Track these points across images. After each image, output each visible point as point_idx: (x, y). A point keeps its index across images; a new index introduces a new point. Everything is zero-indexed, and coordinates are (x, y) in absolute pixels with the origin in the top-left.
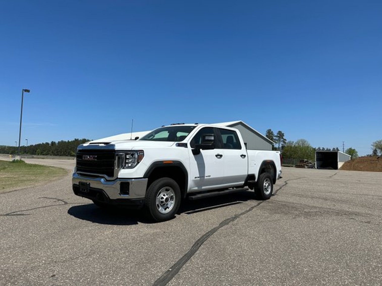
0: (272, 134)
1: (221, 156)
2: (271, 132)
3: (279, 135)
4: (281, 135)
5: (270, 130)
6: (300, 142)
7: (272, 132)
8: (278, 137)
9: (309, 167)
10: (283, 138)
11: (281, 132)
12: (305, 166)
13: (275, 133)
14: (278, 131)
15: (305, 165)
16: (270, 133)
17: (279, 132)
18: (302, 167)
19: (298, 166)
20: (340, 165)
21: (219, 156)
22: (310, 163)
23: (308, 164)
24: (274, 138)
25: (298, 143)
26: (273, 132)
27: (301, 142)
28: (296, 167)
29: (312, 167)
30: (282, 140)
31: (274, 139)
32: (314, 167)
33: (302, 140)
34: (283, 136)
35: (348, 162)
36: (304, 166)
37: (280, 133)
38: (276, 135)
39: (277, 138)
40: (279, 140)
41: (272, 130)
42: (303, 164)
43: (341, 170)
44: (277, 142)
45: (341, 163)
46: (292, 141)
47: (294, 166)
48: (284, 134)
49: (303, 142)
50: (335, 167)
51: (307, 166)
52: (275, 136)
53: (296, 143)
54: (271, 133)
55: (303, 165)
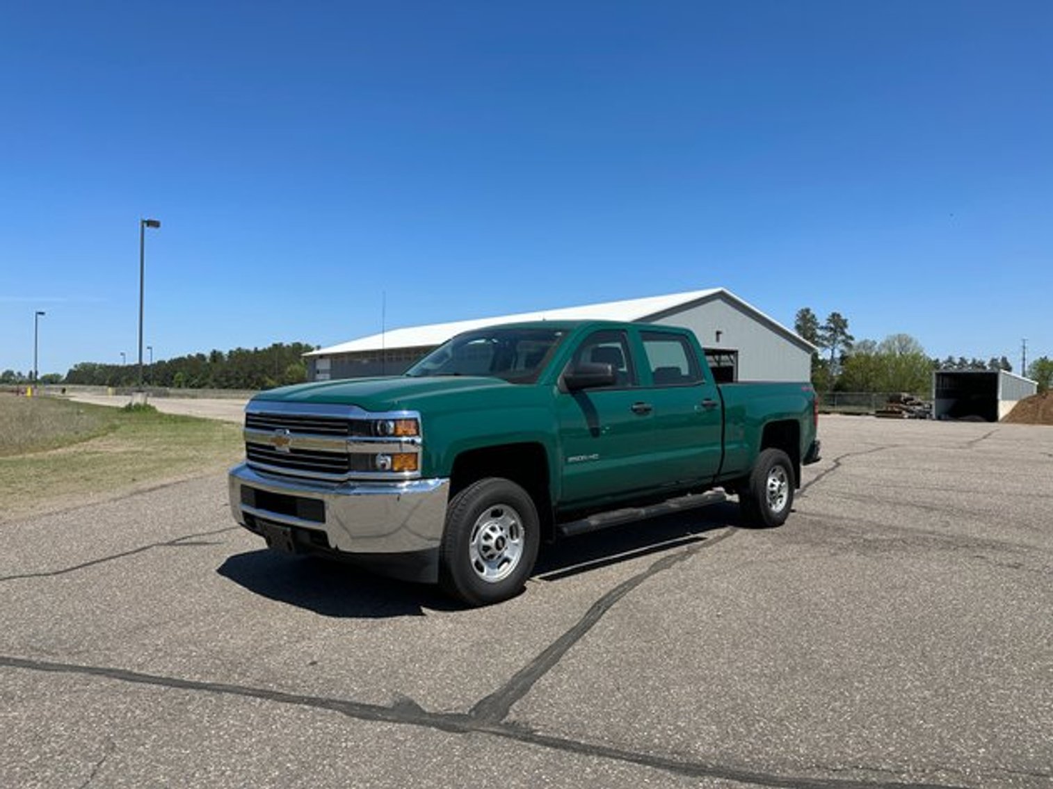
0: (814, 323)
2: (808, 317)
3: (832, 325)
4: (838, 324)
5: (808, 311)
6: (893, 344)
7: (813, 316)
8: (831, 329)
9: (914, 415)
10: (843, 333)
11: (838, 315)
12: (904, 412)
14: (830, 314)
15: (904, 409)
16: (806, 321)
17: (834, 315)
18: (894, 415)
19: (881, 414)
20: (1005, 408)
22: (919, 404)
23: (911, 408)
24: (819, 332)
25: (887, 345)
26: (816, 316)
28: (878, 417)
29: (922, 416)
30: (841, 338)
31: (819, 337)
32: (928, 415)
33: (899, 335)
34: (846, 326)
35: (1030, 400)
36: (900, 413)
37: (835, 318)
38: (824, 323)
39: (828, 334)
40: (833, 340)
41: (812, 312)
42: (896, 407)
43: (1007, 422)
44: (825, 343)
45: (1007, 402)
46: (871, 340)
47: (873, 413)
48: (848, 323)
49: (904, 341)
50: (991, 416)
51: (908, 411)
52: (822, 328)
53: (883, 345)
54: (809, 321)
55: (897, 410)
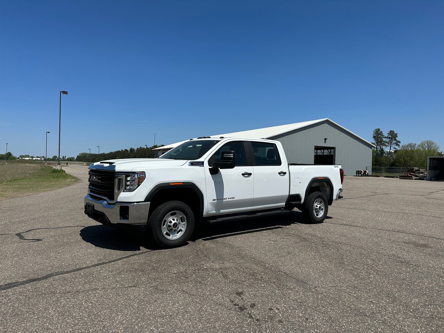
0: (382, 135)
1: (250, 174)
2: (379, 132)
3: (390, 136)
4: (393, 136)
5: (379, 129)
6: (424, 145)
7: (381, 132)
8: (390, 138)
9: (418, 178)
10: (395, 140)
11: (393, 132)
13: (386, 134)
15: (414, 175)
16: (378, 134)
17: (391, 131)
18: (408, 178)
19: (402, 177)
21: (247, 175)
22: (422, 173)
23: (417, 174)
24: (384, 139)
25: (422, 145)
26: (383, 132)
27: (426, 145)
28: (400, 178)
29: (422, 179)
30: (394, 142)
31: (384, 141)
32: (425, 178)
34: (397, 137)
36: (412, 177)
37: (391, 133)
38: (386, 135)
39: (388, 140)
40: (390, 143)
41: (381, 130)
42: (410, 174)
44: (387, 144)
46: (414, 143)
47: (398, 176)
48: (398, 135)
51: (416, 176)
52: (385, 137)
53: (419, 146)
54: (380, 134)
